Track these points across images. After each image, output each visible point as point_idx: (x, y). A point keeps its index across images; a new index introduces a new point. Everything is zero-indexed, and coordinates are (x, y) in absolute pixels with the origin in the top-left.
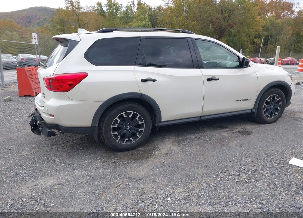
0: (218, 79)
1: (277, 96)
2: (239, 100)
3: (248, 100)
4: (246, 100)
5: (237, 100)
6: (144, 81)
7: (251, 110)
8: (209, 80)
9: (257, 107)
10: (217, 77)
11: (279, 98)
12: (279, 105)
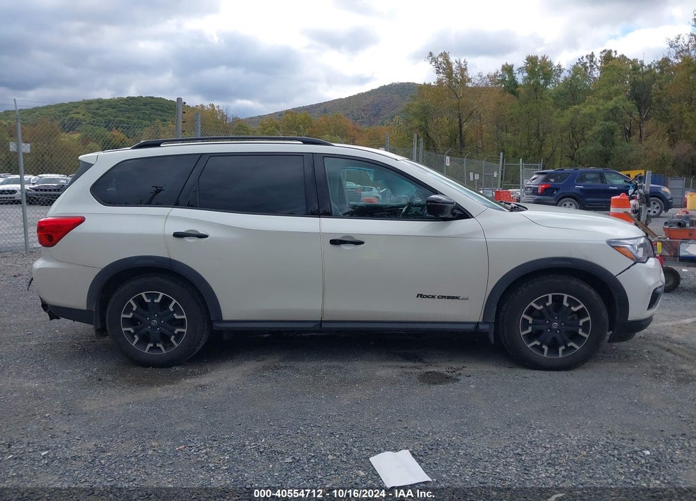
0: (362, 243)
1: (568, 297)
2: (427, 297)
3: (457, 298)
4: (452, 298)
5: (421, 296)
6: (178, 235)
7: (474, 325)
9: (492, 320)
10: (358, 239)
11: (579, 304)
12: (581, 323)
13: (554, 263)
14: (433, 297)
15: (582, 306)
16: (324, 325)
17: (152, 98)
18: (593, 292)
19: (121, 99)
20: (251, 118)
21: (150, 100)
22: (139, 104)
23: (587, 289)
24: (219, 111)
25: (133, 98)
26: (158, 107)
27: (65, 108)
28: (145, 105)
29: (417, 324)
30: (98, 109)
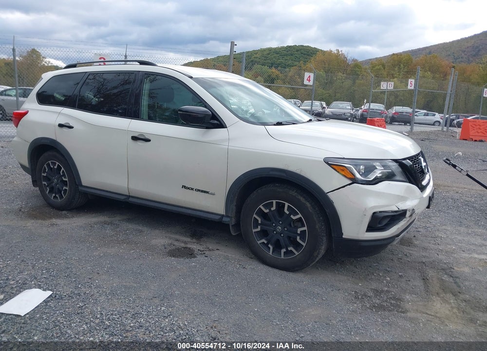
0: (150, 141)
1: (288, 206)
2: (188, 188)
3: (207, 192)
4: (205, 192)
5: (184, 187)
6: (61, 126)
7: (220, 217)
8: (135, 138)
9: (231, 214)
10: (147, 137)
11: (297, 214)
12: (299, 231)
13: (271, 173)
14: (192, 189)
15: (300, 216)
16: (131, 199)
17: (302, 46)
18: (308, 205)
19: (283, 47)
20: (370, 60)
21: (301, 47)
22: (294, 50)
23: (304, 202)
24: (342, 54)
25: (290, 47)
26: (306, 53)
27: (249, 54)
28: (297, 51)
29: (184, 209)
30: (268, 54)
